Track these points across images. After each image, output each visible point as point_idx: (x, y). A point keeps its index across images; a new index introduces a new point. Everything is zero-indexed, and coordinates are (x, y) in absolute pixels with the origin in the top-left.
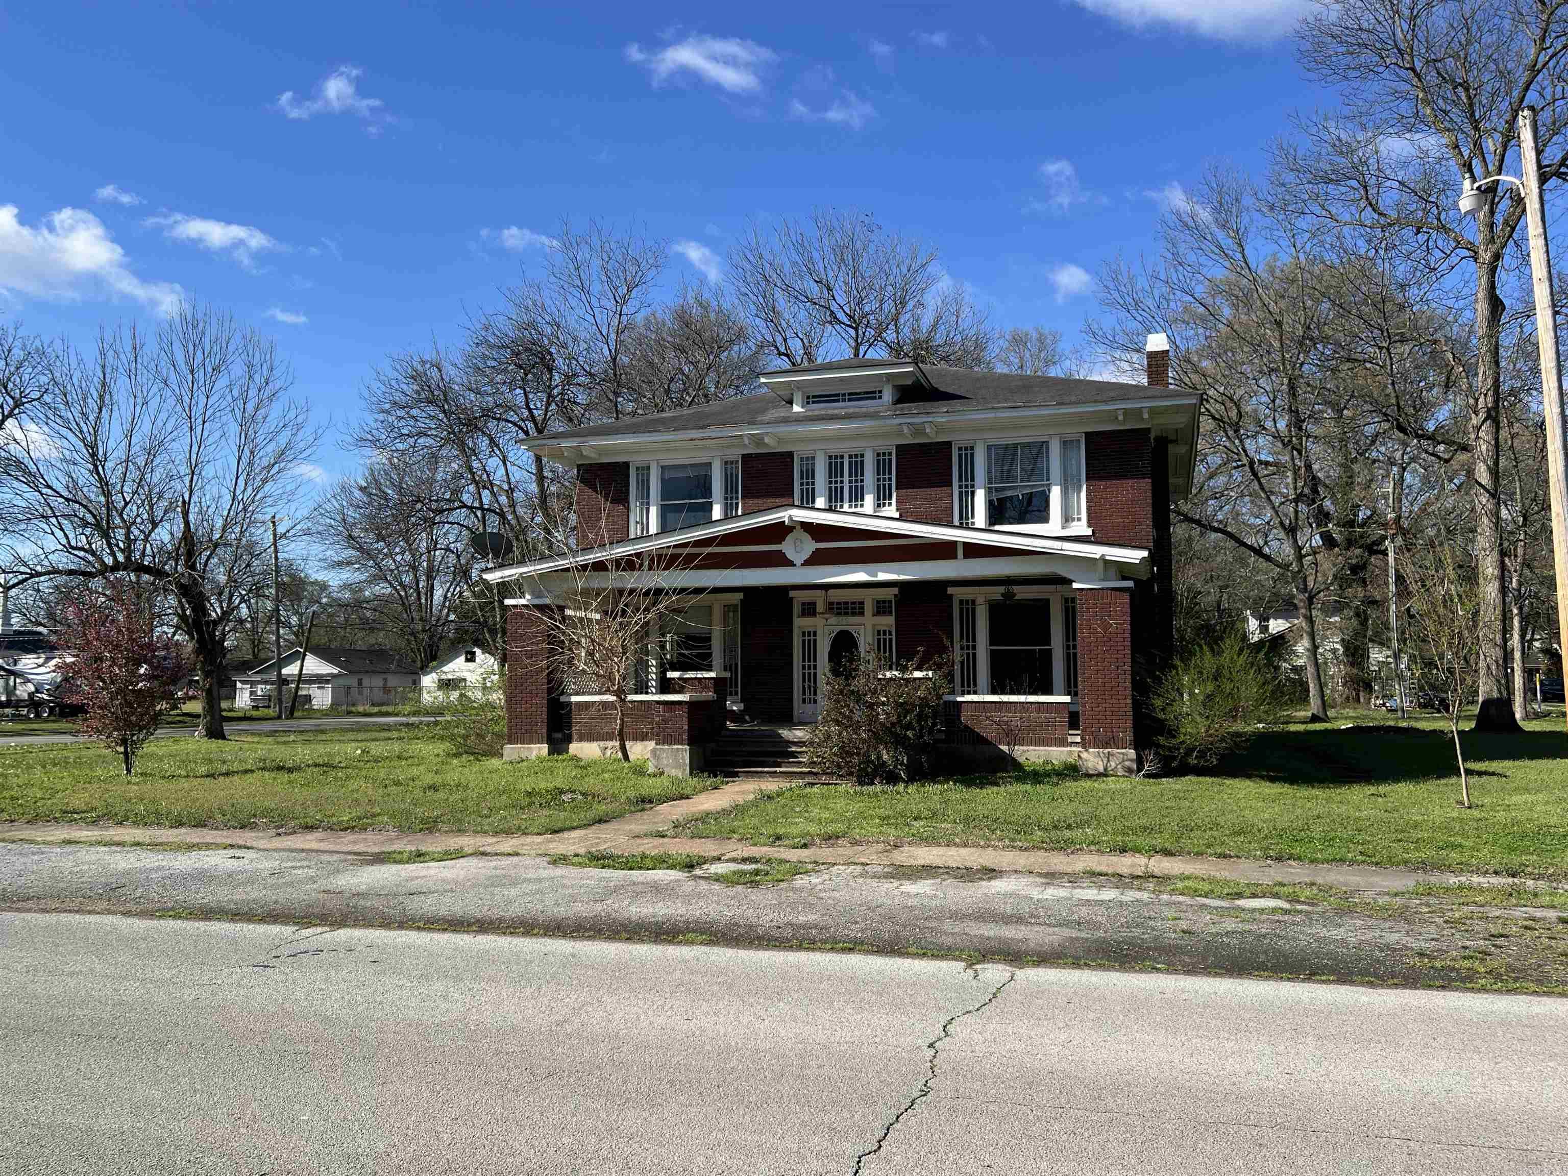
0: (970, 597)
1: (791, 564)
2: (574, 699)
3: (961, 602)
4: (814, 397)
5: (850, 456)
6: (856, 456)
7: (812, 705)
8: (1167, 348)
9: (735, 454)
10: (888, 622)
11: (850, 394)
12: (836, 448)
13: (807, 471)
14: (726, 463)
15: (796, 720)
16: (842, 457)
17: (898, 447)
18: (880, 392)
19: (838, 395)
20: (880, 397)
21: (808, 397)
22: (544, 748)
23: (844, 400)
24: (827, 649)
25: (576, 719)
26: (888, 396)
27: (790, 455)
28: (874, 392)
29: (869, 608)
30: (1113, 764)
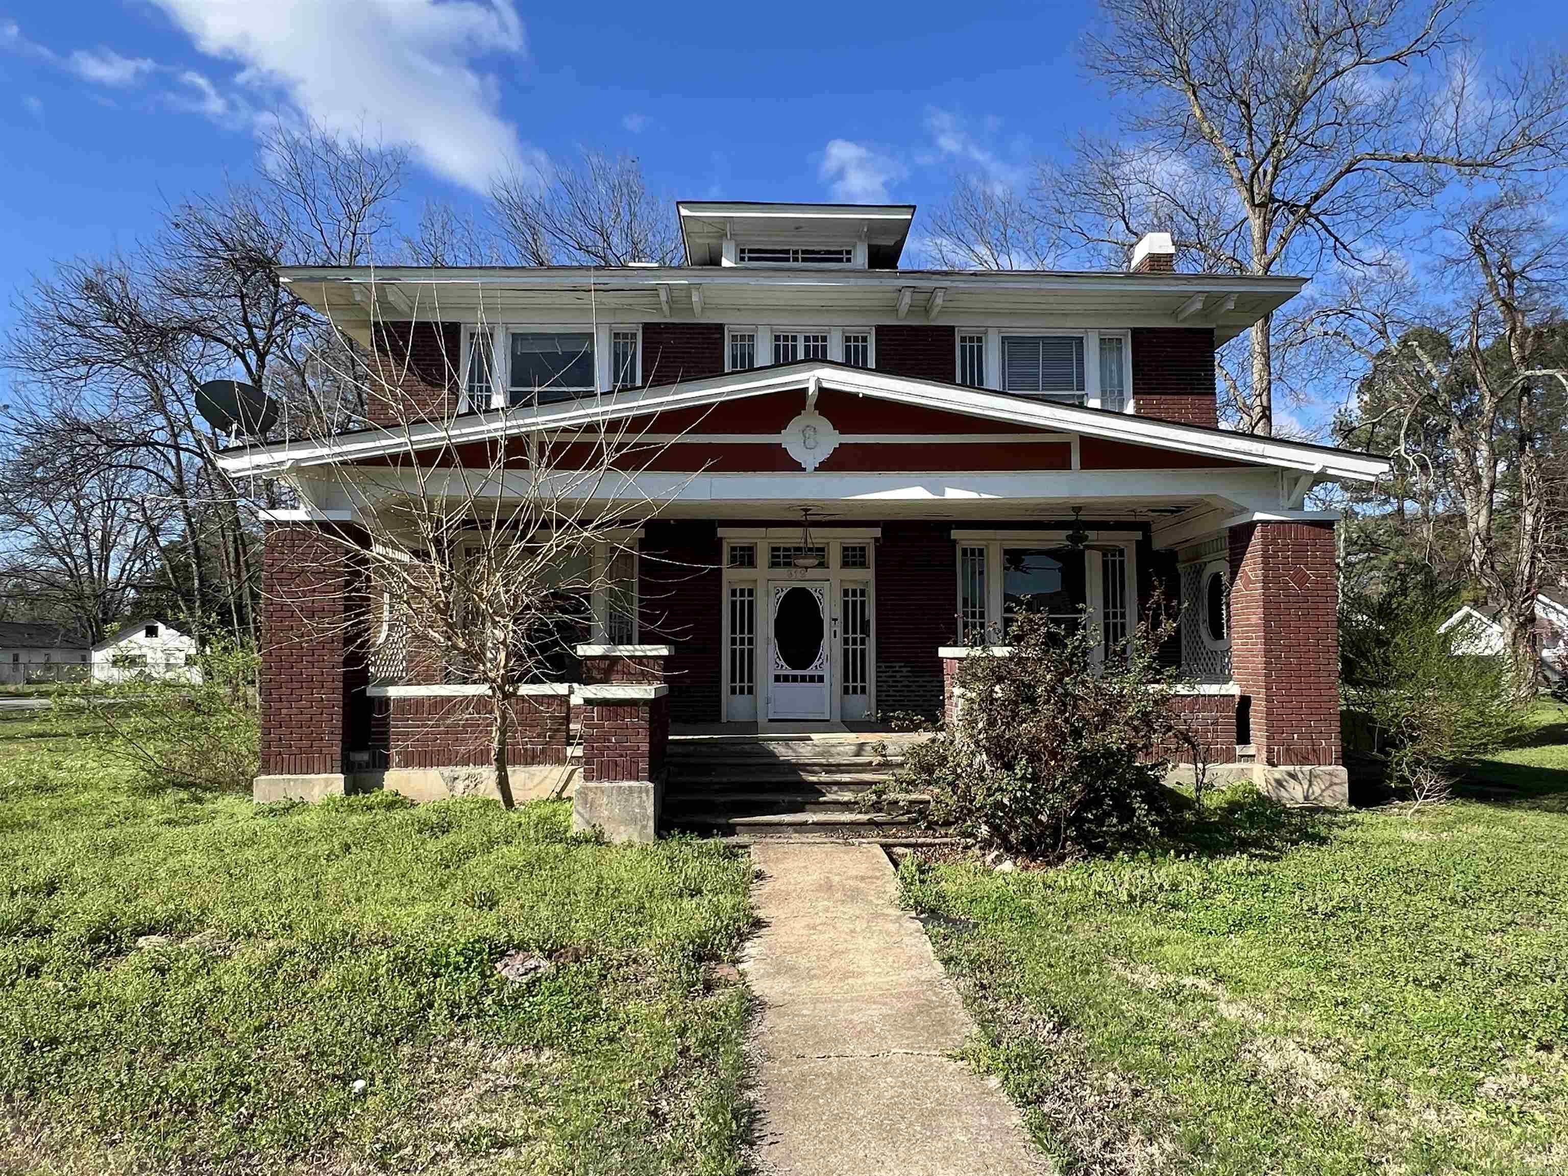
0: (975, 545)
1: (796, 467)
2: (393, 692)
3: (964, 551)
4: (750, 251)
5: (807, 339)
6: (816, 339)
7: (746, 695)
8: (1172, 250)
9: (633, 322)
10: (865, 576)
11: (804, 252)
12: (786, 323)
13: (743, 356)
14: (617, 335)
15: (724, 720)
16: (794, 338)
17: (880, 330)
18: (849, 252)
19: (787, 252)
20: (849, 260)
21: (743, 251)
22: (337, 782)
23: (796, 260)
24: (773, 616)
25: (396, 727)
26: (861, 258)
27: (719, 328)
28: (841, 252)
29: (835, 556)
30: (1318, 792)
